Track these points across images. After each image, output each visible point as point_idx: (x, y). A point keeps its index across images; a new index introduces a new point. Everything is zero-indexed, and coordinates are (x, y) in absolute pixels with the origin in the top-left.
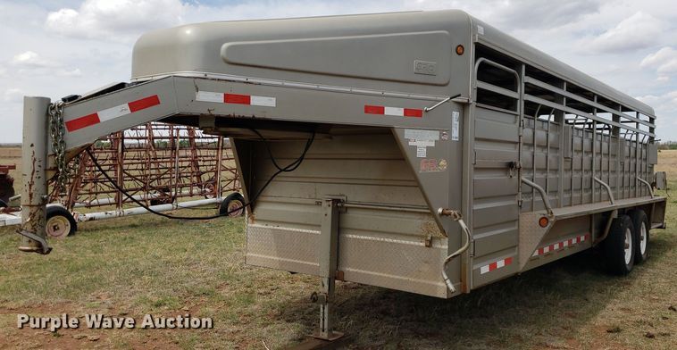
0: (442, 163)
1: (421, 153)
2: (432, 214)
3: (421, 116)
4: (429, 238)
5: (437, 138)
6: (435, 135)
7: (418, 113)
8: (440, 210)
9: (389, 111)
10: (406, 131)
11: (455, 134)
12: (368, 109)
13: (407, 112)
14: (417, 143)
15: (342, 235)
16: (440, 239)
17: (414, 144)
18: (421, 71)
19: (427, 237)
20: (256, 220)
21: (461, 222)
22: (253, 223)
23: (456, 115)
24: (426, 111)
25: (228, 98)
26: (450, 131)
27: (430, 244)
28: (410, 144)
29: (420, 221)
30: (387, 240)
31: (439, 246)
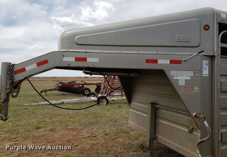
0: (195, 88)
1: (182, 83)
2: (190, 115)
3: (181, 64)
4: (191, 128)
5: (192, 75)
6: (191, 74)
7: (179, 62)
8: (194, 114)
9: (160, 62)
10: (172, 72)
11: (206, 72)
12: (148, 61)
13: (172, 62)
14: (179, 78)
15: (156, 119)
16: (196, 129)
17: (177, 78)
18: (181, 40)
19: (190, 127)
21: (205, 122)
22: (130, 109)
23: (205, 62)
24: (184, 61)
25: (77, 59)
26: (201, 71)
27: (191, 131)
28: (174, 78)
29: (187, 118)
30: (173, 125)
31: (196, 134)
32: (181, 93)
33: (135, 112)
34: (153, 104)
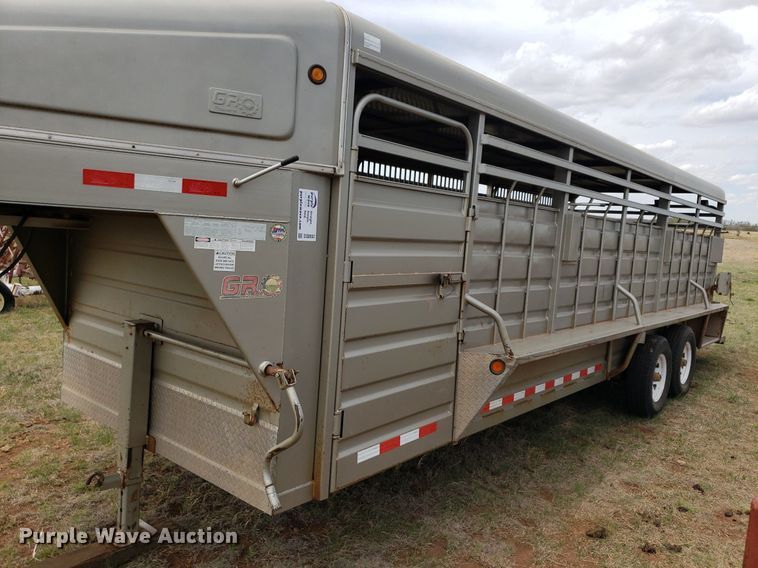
0: (271, 282)
1: (225, 264)
2: (250, 368)
3: (225, 194)
4: (255, 409)
5: (262, 236)
6: (259, 232)
7: (218, 189)
8: (263, 365)
9: (143, 182)
10: (188, 223)
11: (308, 228)
12: (91, 177)
13: (189, 186)
14: (215, 246)
15: (156, 381)
16: (269, 412)
17: (207, 246)
18: (225, 108)
19: (252, 405)
20: (73, 338)
21: (291, 392)
22: (69, 342)
23: (309, 197)
24: (237, 186)
26: (293, 224)
27: (254, 420)
28: (197, 246)
29: (247, 376)
30: (205, 400)
31: (267, 425)
32: (219, 299)
33: (86, 352)
34: (143, 327)
